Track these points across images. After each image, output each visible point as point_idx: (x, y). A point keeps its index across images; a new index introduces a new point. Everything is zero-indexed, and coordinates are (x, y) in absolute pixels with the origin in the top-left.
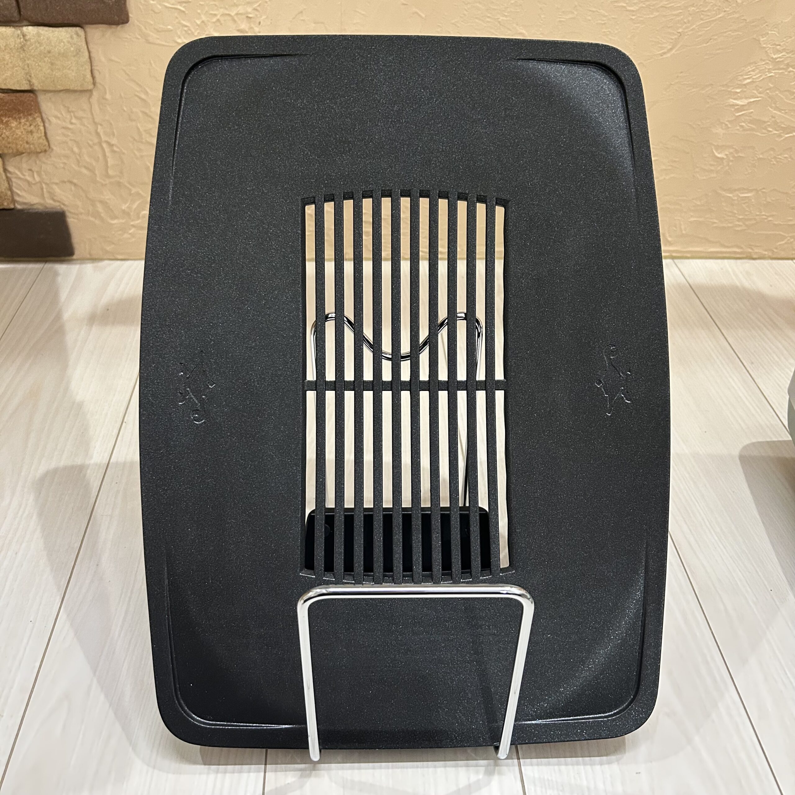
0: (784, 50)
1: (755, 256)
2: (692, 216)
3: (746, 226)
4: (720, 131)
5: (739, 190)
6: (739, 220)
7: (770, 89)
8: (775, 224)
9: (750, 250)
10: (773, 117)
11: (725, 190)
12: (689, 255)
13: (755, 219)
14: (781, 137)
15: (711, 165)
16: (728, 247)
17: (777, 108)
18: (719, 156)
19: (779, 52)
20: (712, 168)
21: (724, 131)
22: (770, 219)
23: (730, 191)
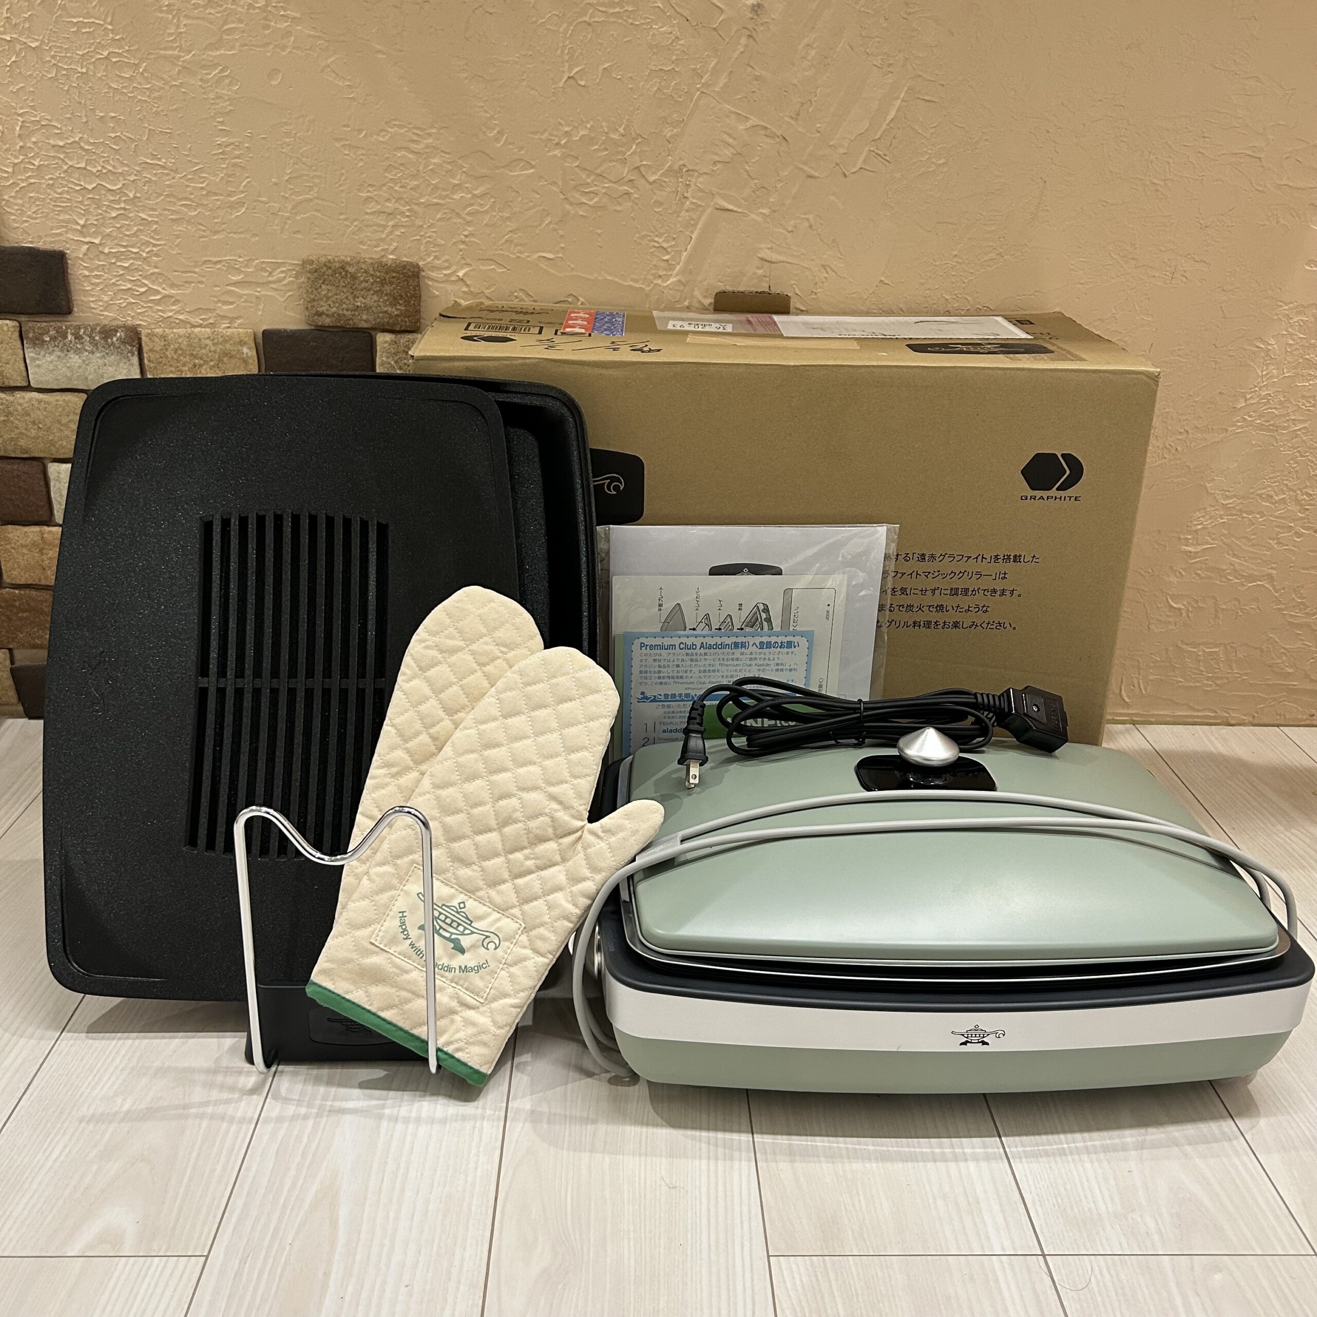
0: (1235, 496)
1: (1233, 722)
2: (1152, 674)
3: (1217, 685)
4: (1173, 579)
5: (1203, 644)
6: (1208, 679)
7: (1224, 535)
8: (1251, 684)
9: (1226, 714)
10: (1231, 564)
11: (1187, 644)
12: (1153, 720)
13: (1227, 678)
14: (1244, 585)
15: (1168, 616)
16: (1199, 711)
17: (1235, 555)
18: (1175, 606)
19: (1228, 497)
20: (1170, 619)
21: (1176, 579)
22: (1245, 677)
23: (1194, 645)
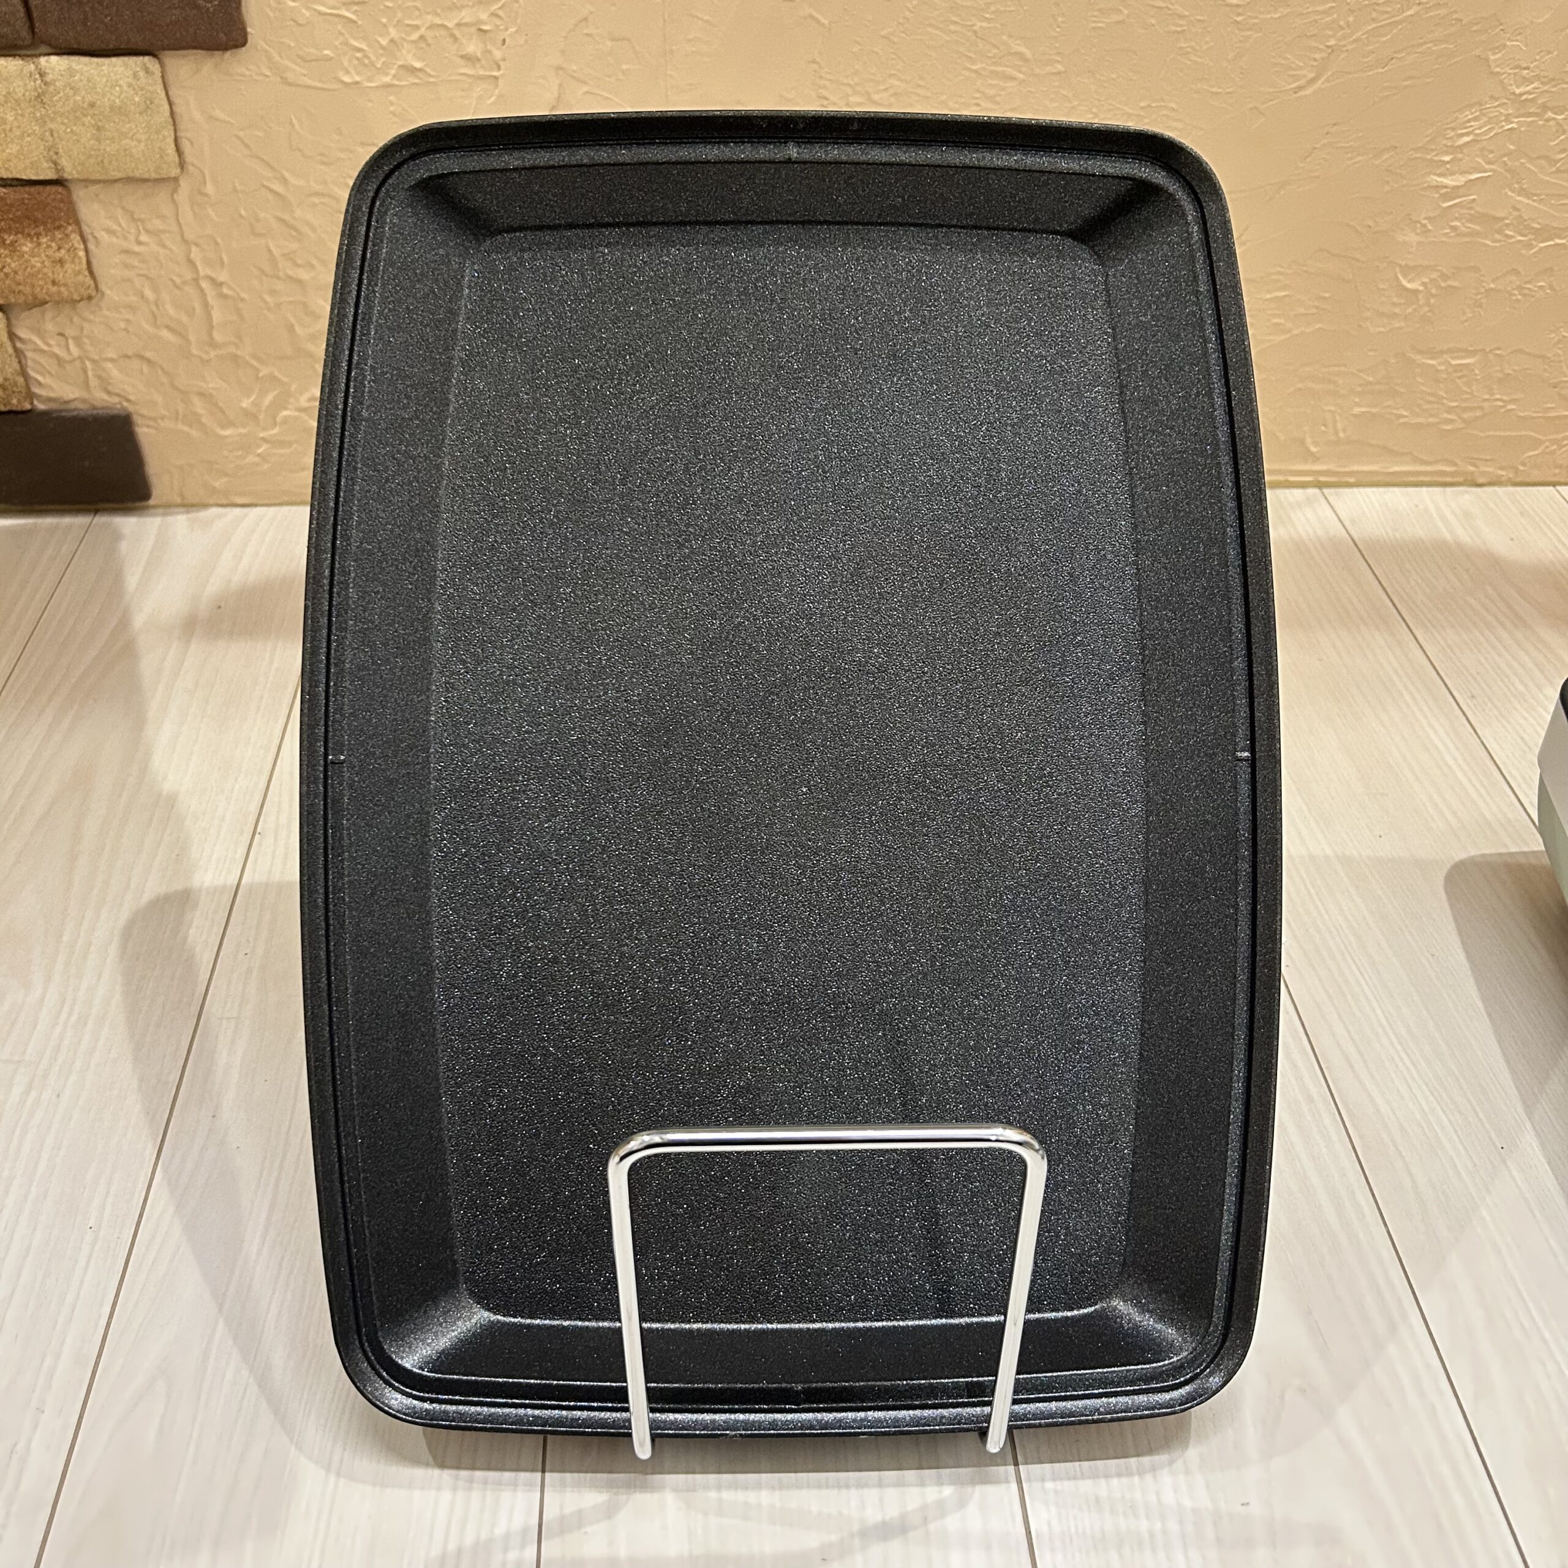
0: (1537, 77)
1: (1481, 480)
2: (1358, 405)
3: (1464, 420)
4: (1412, 238)
5: (1449, 351)
6: (1450, 410)
7: (1509, 154)
8: (1519, 417)
9: (1472, 468)
10: (1515, 209)
11: (1420, 352)
12: (1352, 480)
13: (1482, 408)
14: (1531, 246)
15: (1394, 304)
16: (1429, 463)
17: (1522, 192)
18: (1409, 286)
19: (1527, 81)
20: (1397, 310)
21: (1417, 239)
22: (1510, 407)
23: (1433, 353)
